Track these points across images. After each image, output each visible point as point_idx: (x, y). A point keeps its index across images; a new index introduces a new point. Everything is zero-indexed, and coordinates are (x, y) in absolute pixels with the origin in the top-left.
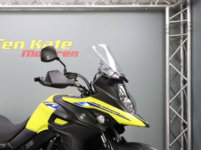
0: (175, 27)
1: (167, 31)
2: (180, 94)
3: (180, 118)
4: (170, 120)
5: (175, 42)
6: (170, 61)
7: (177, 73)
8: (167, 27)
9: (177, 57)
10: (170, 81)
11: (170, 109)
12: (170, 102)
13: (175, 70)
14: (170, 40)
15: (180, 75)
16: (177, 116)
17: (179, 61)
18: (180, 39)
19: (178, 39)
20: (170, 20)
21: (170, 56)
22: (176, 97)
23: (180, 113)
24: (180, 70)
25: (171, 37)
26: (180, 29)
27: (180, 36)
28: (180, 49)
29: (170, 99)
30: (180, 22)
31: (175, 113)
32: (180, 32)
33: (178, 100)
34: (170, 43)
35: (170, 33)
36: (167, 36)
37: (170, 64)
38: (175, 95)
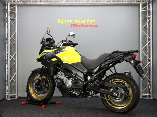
0: (144, 13)
1: (141, 15)
2: (147, 45)
3: (147, 57)
4: (142, 58)
5: (145, 20)
6: (142, 30)
7: (146, 35)
8: (141, 13)
9: (145, 28)
10: (142, 39)
11: (142, 53)
12: (142, 49)
13: (145, 34)
14: (142, 19)
15: (147, 36)
16: (145, 56)
17: (147, 29)
18: (147, 19)
19: (146, 19)
20: (142, 10)
21: (142, 27)
22: (145, 47)
23: (147, 55)
24: (147, 34)
25: (143, 18)
26: (147, 14)
27: (147, 17)
28: (147, 24)
29: (142, 48)
30: (147, 11)
31: (145, 55)
32: (147, 15)
33: (146, 49)
34: (142, 21)
35: (142, 16)
36: (141, 17)
37: (142, 31)
38: (145, 46)
